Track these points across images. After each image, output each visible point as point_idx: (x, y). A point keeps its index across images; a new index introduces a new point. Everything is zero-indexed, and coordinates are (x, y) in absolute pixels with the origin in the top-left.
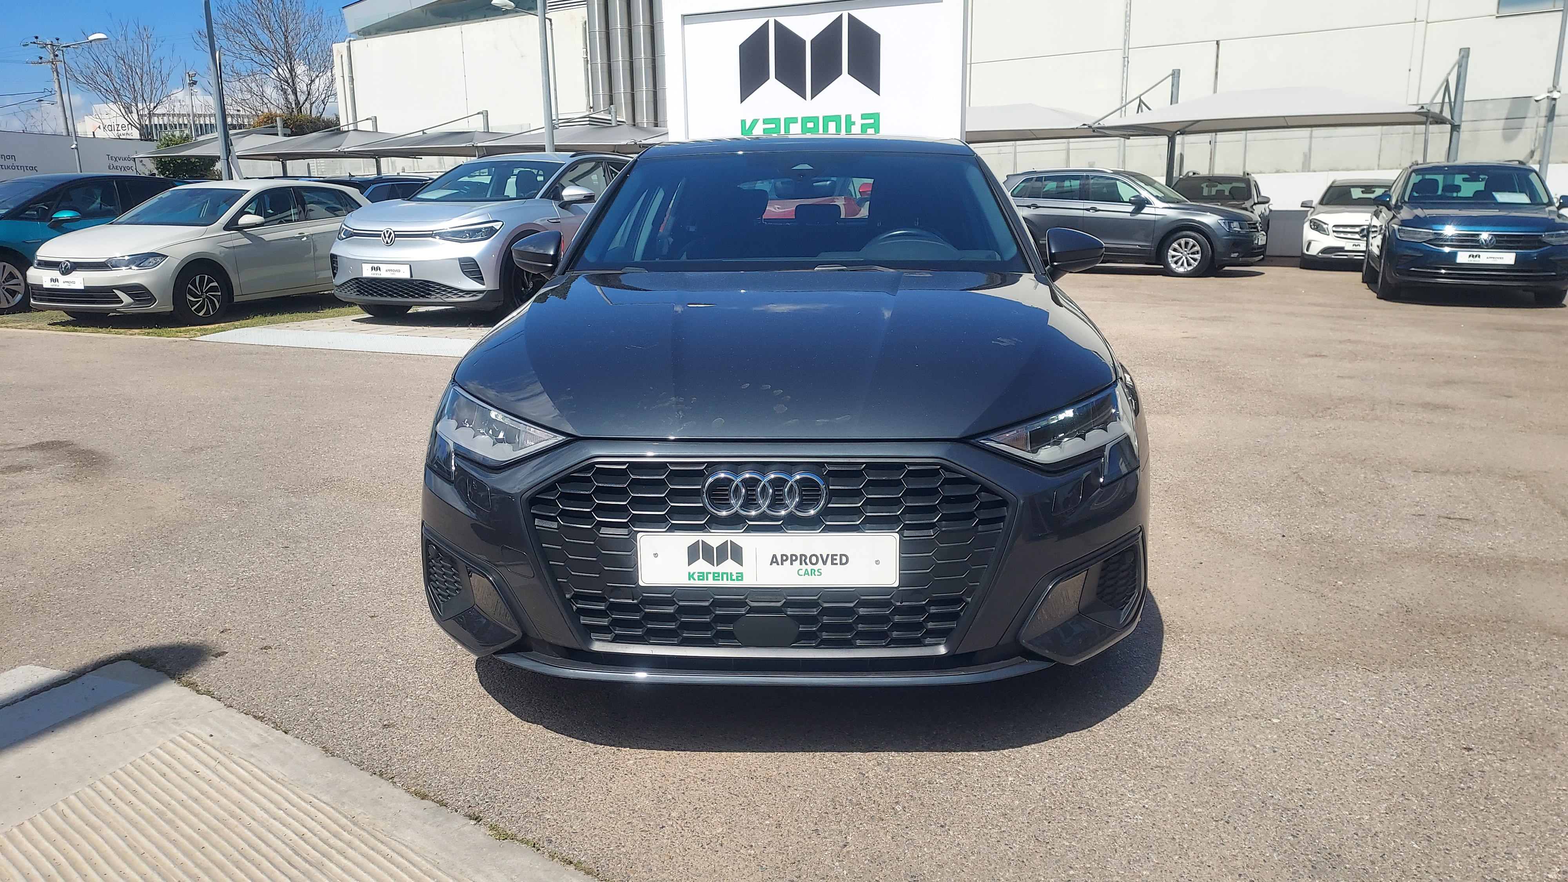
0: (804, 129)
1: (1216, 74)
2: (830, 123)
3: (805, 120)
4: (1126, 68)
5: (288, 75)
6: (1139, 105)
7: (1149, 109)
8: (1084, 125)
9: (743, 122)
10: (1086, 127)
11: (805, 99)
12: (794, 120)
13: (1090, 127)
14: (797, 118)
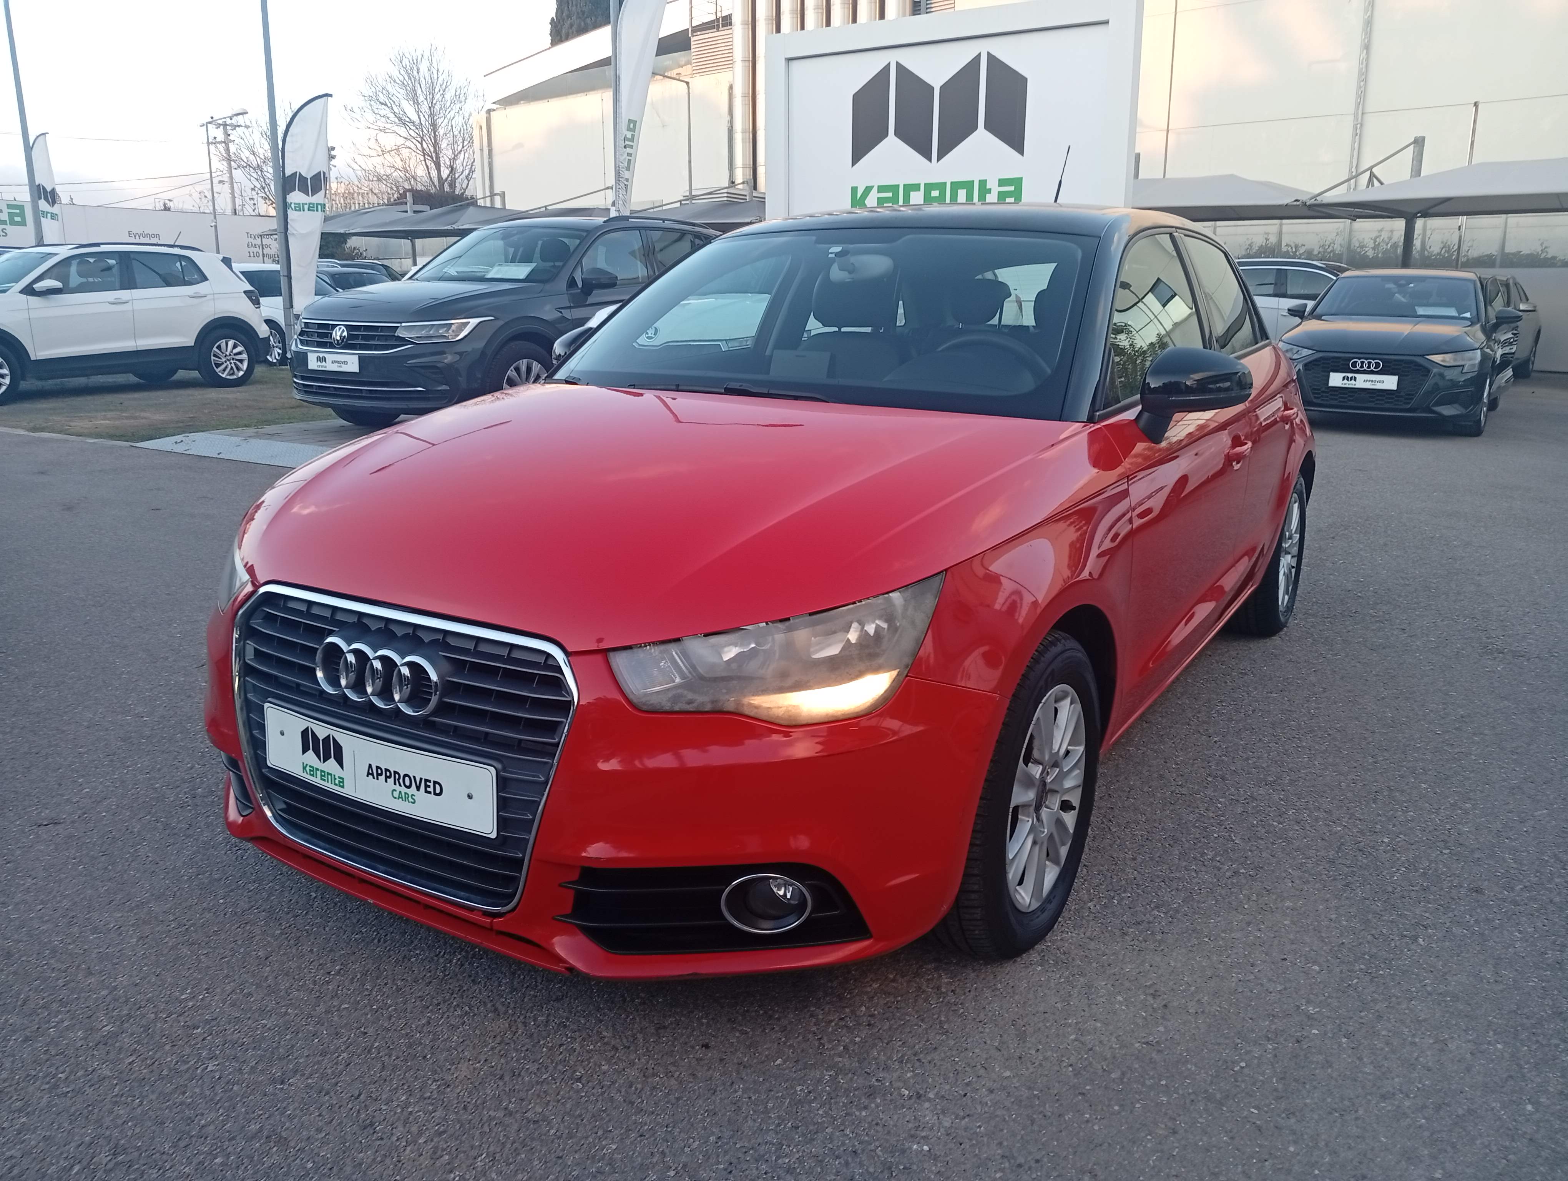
0: (928, 200)
1: (1472, 143)
2: (959, 191)
3: (929, 187)
4: (1357, 137)
5: (432, 149)
6: (1370, 180)
7: (1382, 183)
8: (1297, 200)
9: (854, 190)
10: (1298, 203)
11: (930, 160)
12: (916, 187)
13: (1304, 204)
14: (919, 185)
